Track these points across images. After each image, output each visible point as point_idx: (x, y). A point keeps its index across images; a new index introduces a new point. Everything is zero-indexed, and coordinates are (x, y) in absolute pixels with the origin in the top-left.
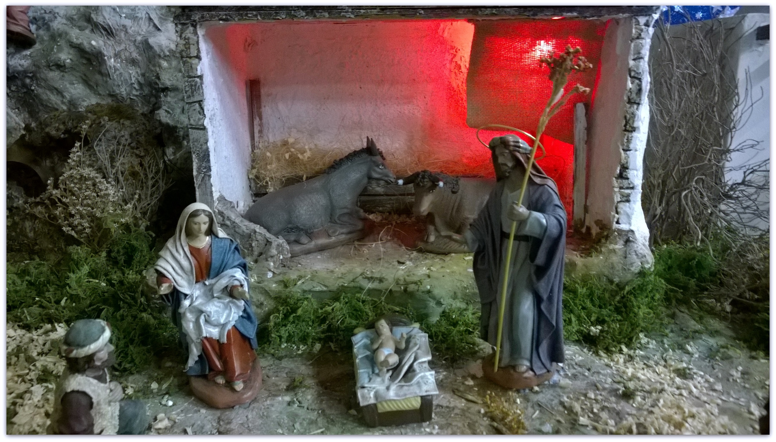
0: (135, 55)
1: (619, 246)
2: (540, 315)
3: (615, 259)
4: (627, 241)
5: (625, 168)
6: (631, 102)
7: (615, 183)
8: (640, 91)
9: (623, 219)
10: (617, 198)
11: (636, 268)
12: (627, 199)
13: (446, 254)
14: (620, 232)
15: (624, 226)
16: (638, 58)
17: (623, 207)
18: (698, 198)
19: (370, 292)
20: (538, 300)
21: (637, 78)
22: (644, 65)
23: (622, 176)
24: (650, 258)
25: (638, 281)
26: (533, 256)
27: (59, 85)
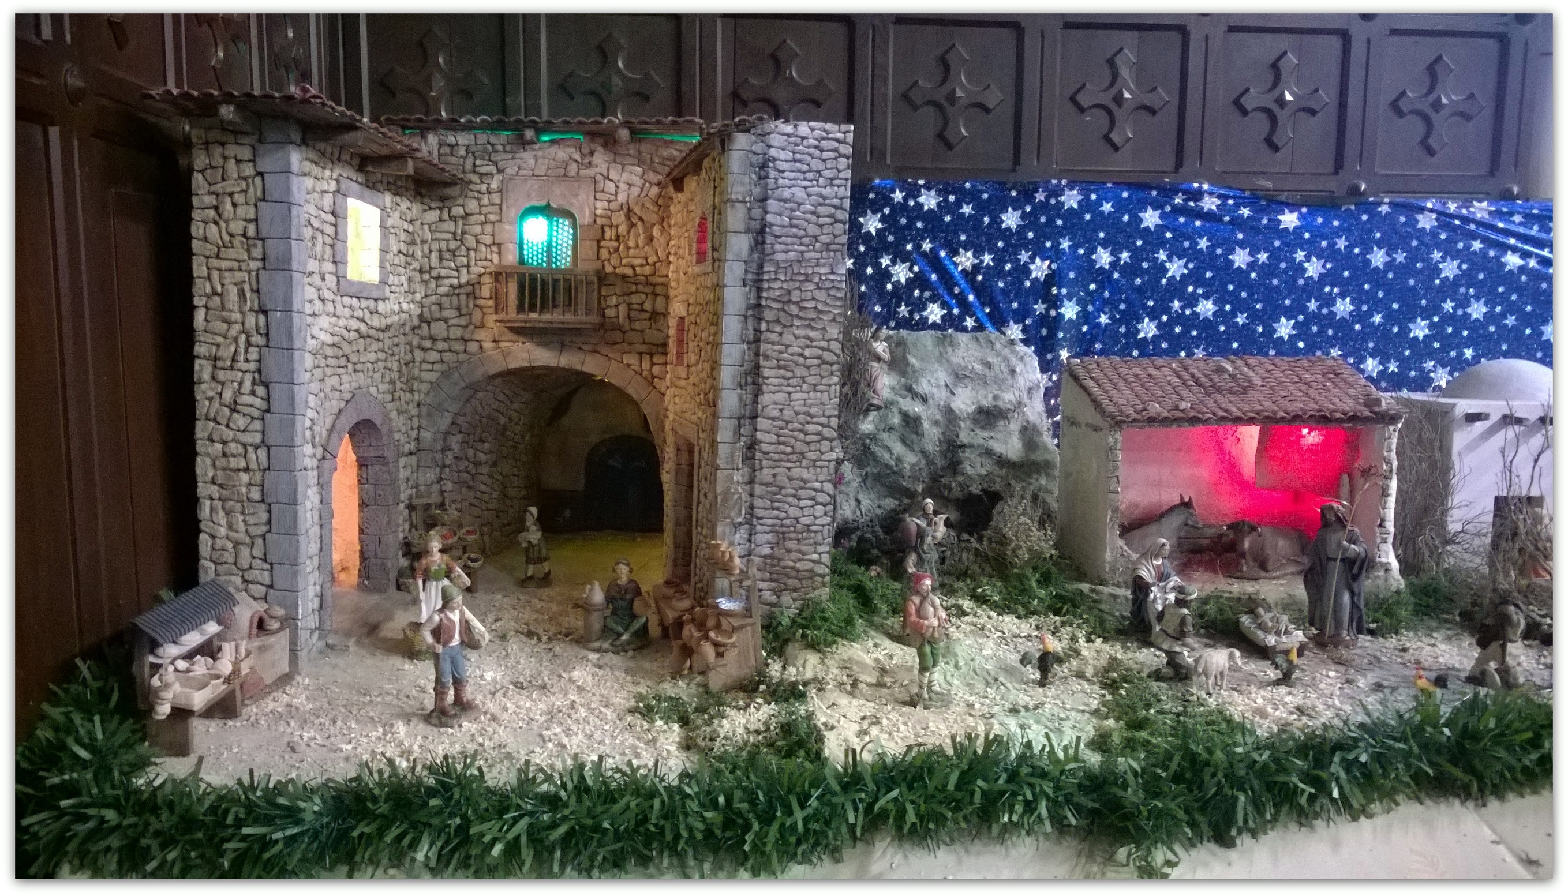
0: (939, 417)
1: (1381, 573)
2: (1353, 603)
3: (1380, 582)
4: (1387, 570)
5: (1383, 520)
6: (1386, 478)
7: (1377, 530)
8: (1391, 471)
9: (1383, 554)
10: (1379, 540)
11: (1394, 589)
12: (1385, 541)
13: (1256, 579)
14: (1382, 564)
15: (1384, 560)
16: (1390, 450)
17: (1383, 547)
18: (1430, 542)
19: (1227, 599)
20: (1353, 594)
21: (1389, 463)
22: (1393, 455)
23: (1381, 526)
24: (1402, 583)
25: (1396, 597)
26: (1351, 568)
27: (889, 443)
